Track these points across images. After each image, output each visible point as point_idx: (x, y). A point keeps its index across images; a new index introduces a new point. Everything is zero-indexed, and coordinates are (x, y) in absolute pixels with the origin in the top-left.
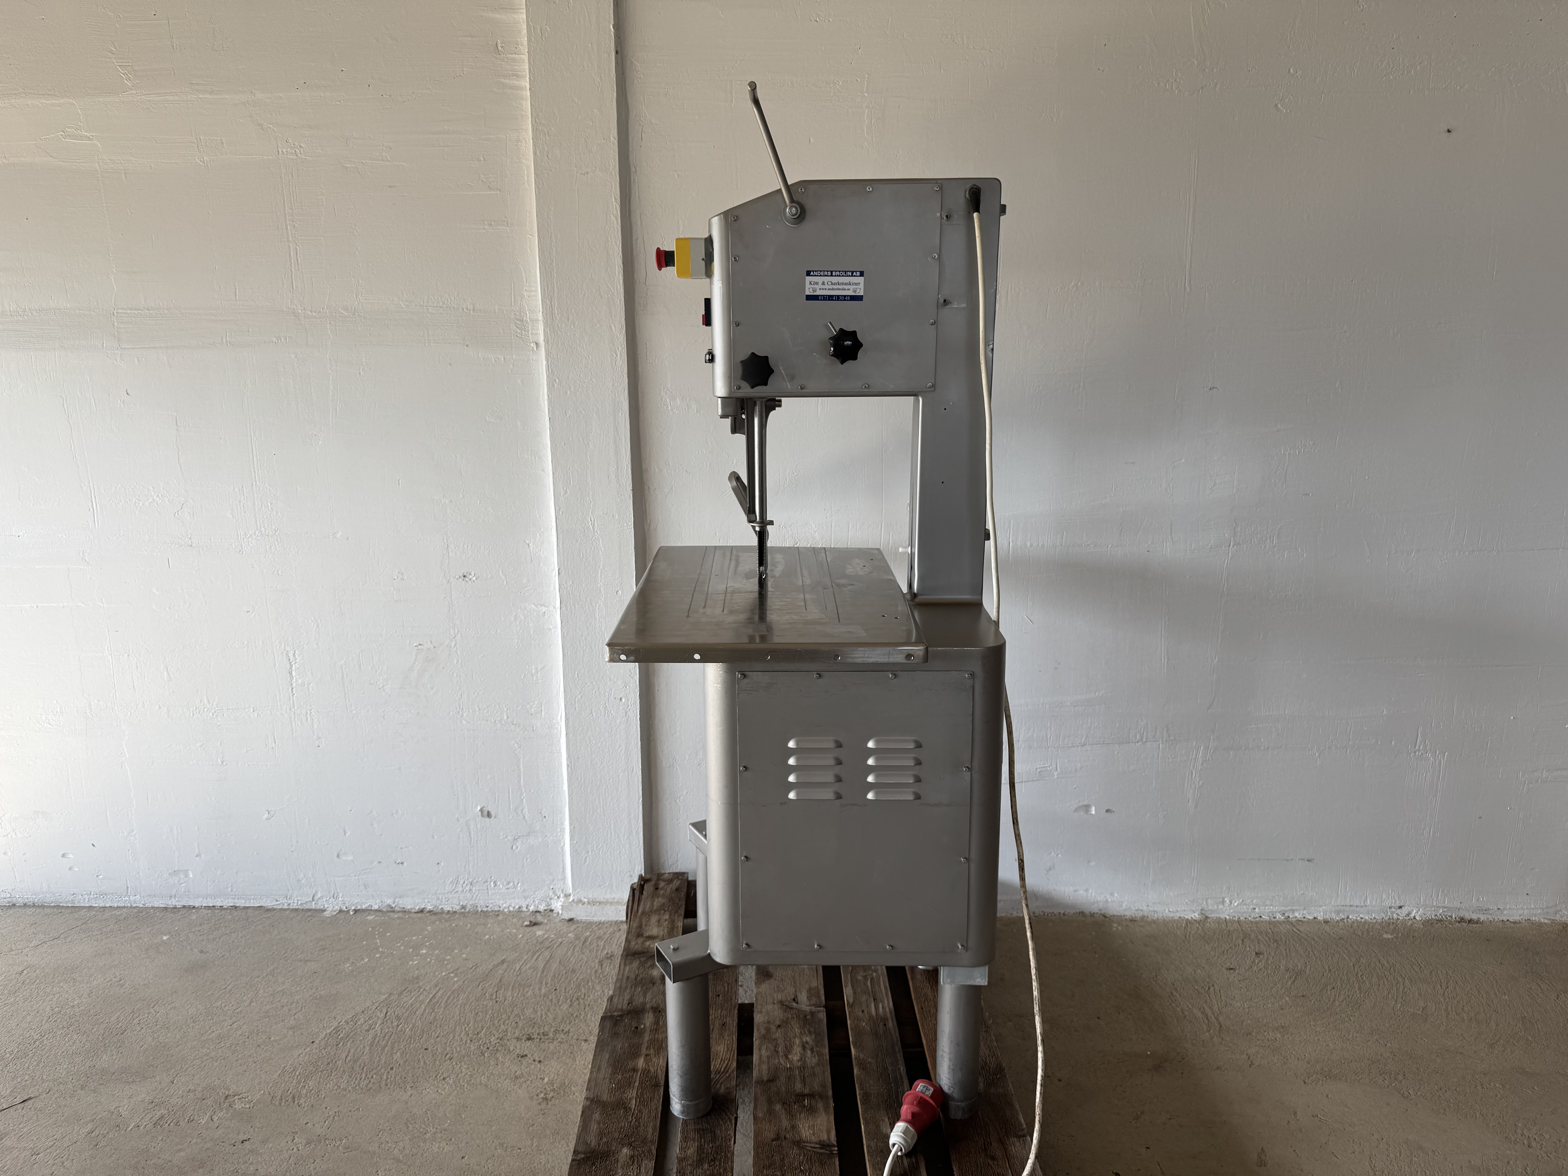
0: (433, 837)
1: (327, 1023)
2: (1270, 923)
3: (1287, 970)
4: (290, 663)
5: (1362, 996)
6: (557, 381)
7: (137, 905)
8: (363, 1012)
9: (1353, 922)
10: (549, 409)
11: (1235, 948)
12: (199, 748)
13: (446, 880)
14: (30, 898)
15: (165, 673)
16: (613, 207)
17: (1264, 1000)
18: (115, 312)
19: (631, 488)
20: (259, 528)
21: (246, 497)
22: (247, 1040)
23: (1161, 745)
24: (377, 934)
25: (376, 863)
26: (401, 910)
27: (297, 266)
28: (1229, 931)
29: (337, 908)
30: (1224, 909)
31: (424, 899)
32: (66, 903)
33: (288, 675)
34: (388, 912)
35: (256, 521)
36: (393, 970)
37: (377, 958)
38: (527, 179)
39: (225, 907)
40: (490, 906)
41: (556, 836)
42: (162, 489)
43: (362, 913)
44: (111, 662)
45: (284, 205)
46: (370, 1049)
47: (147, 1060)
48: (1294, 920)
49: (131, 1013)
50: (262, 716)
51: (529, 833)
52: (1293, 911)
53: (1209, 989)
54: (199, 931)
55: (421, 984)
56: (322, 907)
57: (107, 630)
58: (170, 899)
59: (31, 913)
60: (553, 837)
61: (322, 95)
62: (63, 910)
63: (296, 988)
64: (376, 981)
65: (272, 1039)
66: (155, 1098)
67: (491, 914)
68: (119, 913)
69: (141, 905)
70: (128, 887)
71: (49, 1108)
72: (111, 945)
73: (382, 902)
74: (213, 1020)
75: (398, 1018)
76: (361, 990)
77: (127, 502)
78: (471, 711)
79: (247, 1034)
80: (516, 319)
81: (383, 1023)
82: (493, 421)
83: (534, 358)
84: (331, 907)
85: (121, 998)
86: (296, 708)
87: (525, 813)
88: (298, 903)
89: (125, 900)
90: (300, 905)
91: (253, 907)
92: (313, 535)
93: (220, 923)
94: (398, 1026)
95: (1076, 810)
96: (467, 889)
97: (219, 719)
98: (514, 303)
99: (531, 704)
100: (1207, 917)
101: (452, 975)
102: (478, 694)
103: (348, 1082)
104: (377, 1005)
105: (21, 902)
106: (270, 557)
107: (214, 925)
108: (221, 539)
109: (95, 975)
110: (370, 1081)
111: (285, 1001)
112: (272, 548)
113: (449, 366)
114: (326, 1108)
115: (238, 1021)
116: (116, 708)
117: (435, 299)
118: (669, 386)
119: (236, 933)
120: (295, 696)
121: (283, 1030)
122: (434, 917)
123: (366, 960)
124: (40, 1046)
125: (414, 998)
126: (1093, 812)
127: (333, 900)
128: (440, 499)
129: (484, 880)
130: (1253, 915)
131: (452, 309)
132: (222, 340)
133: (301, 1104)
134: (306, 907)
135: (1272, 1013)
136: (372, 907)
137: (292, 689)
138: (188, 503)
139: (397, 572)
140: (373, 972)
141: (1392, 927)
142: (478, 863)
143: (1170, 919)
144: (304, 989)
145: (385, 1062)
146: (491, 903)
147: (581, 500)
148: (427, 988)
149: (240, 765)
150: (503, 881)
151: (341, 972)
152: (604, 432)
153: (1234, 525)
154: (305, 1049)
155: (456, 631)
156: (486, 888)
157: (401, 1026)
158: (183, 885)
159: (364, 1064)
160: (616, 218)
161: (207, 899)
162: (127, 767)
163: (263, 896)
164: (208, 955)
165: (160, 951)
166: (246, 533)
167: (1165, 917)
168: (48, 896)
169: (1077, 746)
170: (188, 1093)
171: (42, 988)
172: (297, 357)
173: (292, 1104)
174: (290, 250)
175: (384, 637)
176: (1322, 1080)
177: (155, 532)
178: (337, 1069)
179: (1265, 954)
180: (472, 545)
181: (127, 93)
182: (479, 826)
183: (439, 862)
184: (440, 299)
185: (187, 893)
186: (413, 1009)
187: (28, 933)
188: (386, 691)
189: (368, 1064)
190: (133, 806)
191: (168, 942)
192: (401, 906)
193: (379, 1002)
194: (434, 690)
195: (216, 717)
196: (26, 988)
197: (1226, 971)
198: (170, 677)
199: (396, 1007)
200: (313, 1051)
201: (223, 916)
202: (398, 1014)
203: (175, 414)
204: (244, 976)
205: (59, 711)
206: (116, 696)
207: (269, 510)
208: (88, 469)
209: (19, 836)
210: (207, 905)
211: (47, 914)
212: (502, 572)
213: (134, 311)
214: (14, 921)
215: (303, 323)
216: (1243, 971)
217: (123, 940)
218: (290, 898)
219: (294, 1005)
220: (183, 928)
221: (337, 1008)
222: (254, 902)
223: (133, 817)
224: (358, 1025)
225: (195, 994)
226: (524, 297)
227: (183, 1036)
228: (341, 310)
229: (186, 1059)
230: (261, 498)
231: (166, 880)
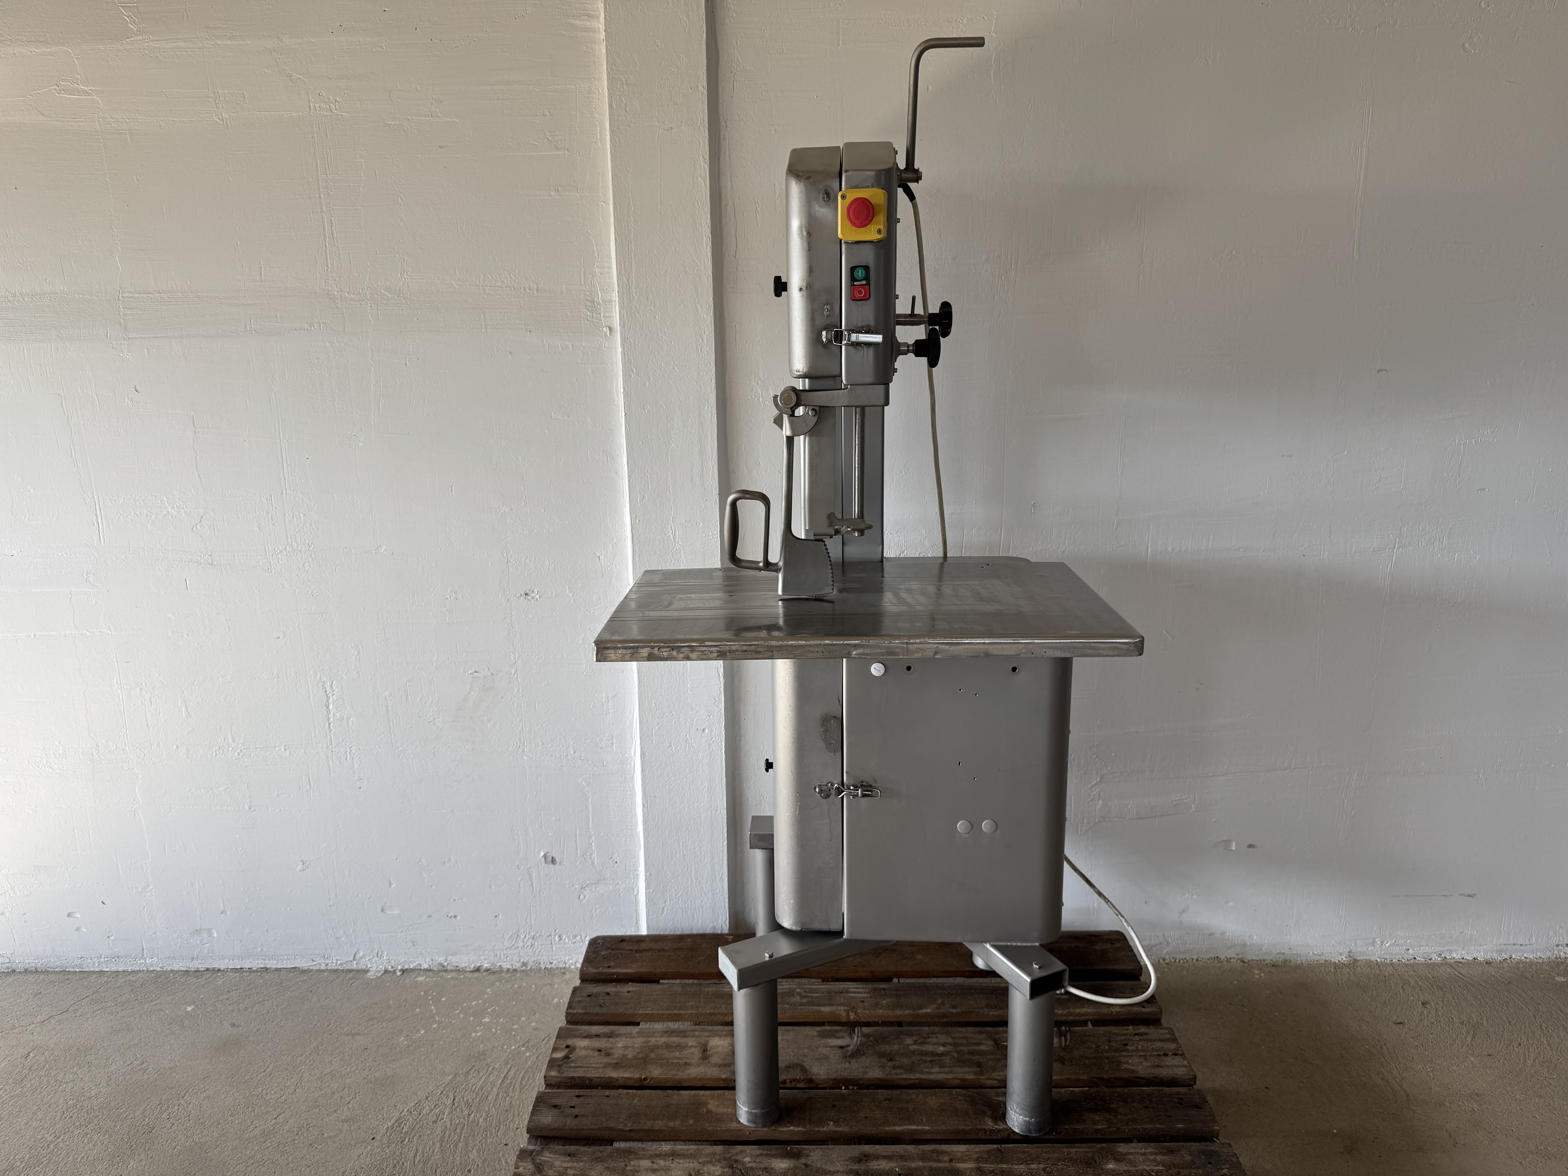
0: (491, 887)
1: (387, 1113)
2: (1427, 965)
3: (1462, 1023)
4: (327, 695)
5: (1554, 1053)
6: (634, 371)
7: (154, 968)
8: (427, 1099)
9: (1518, 963)
10: (624, 403)
11: (1397, 997)
12: (223, 793)
13: (505, 935)
14: (32, 962)
15: (184, 709)
16: (701, 168)
17: (1446, 1061)
18: (120, 296)
19: (718, 492)
20: (290, 543)
21: (276, 509)
22: (296, 1137)
23: (1311, 772)
24: (431, 999)
25: (425, 917)
26: (454, 968)
27: (332, 240)
28: (1385, 977)
29: (382, 967)
30: (1375, 951)
31: (480, 956)
32: (73, 967)
33: (325, 708)
34: (439, 971)
35: (287, 535)
36: (454, 1044)
37: (434, 1029)
38: (600, 136)
39: (255, 969)
40: (555, 962)
41: (629, 883)
42: (177, 500)
43: (410, 974)
44: (121, 698)
45: (317, 170)
46: (441, 1146)
47: (183, 1167)
48: (1452, 961)
49: (158, 1105)
50: (294, 755)
51: (598, 881)
52: (1451, 952)
53: (1381, 1048)
54: (227, 999)
55: (489, 1061)
56: (364, 967)
57: (115, 661)
58: (192, 961)
59: (34, 980)
60: (626, 884)
61: (361, 39)
62: (70, 977)
63: (346, 1069)
64: (437, 1058)
65: (326, 1135)
67: (556, 972)
68: (135, 978)
69: (158, 969)
70: (143, 949)
72: (129, 1019)
73: (432, 960)
74: (254, 1112)
75: (468, 1105)
76: (420, 1070)
77: (137, 515)
78: (533, 745)
79: (295, 1129)
80: (586, 300)
81: (452, 1112)
82: (559, 417)
83: (607, 345)
84: (375, 966)
85: (146, 1086)
86: (333, 745)
87: (594, 858)
88: (337, 963)
89: (141, 963)
90: (339, 965)
91: (286, 968)
92: (353, 550)
93: (251, 989)
94: (469, 1115)
95: (1215, 846)
96: (528, 944)
97: (246, 760)
98: (584, 281)
99: (601, 736)
100: (1355, 960)
101: (523, 1049)
102: (541, 726)
104: (441, 1088)
105: (21, 967)
106: (303, 575)
107: (245, 991)
108: (247, 556)
109: (113, 1057)
111: (336, 1086)
112: (305, 565)
113: (509, 355)
115: (284, 1112)
116: (128, 750)
117: (492, 277)
118: (761, 375)
119: (271, 1001)
120: (332, 732)
121: (337, 1123)
122: (492, 977)
123: (422, 1032)
124: (56, 1150)
125: (483, 1080)
126: (1234, 848)
127: (377, 959)
128: (499, 507)
129: (548, 934)
130: (1406, 956)
131: (513, 289)
132: (246, 327)
134: (347, 967)
135: (1461, 1077)
136: (421, 965)
137: (329, 724)
138: (208, 516)
139: (449, 591)
140: (432, 1046)
141: (1562, 968)
142: (540, 915)
143: (1316, 963)
144: (356, 1070)
145: (461, 1163)
146: (556, 959)
147: (660, 507)
148: (497, 1066)
149: (270, 810)
150: (569, 934)
151: (395, 1048)
152: (687, 429)
153: (1400, 525)
154: (365, 1148)
155: (517, 656)
156: (550, 942)
157: (473, 1115)
158: (207, 945)
159: (437, 1166)
160: (705, 181)
161: (233, 960)
162: (141, 816)
163: (298, 955)
164: (241, 1028)
165: (185, 1025)
166: (275, 549)
167: (1309, 960)
168: (52, 960)
169: (1219, 775)
171: (52, 1075)
172: (332, 346)
174: (323, 222)
175: (434, 664)
176: (1541, 1162)
177: (170, 548)
178: (405, 1173)
179: (1432, 1004)
180: (535, 560)
181: (132, 39)
182: (542, 874)
183: (497, 915)
184: (498, 277)
185: (211, 954)
186: (484, 1093)
187: (32, 1006)
188: (437, 725)
189: (441, 1166)
190: (149, 858)
191: (193, 1014)
192: (454, 964)
193: (444, 1085)
194: (492, 723)
195: (243, 757)
196: (34, 1075)
197: (1394, 1026)
198: (189, 713)
199: (464, 1092)
200: (375, 1150)
201: (253, 980)
202: (467, 1100)
203: (192, 413)
204: (284, 1054)
205: (61, 753)
206: (127, 735)
207: (301, 522)
208: (92, 477)
209: (18, 894)
210: (233, 967)
211: (52, 982)
212: (569, 588)
213: (142, 295)
214: (15, 991)
215: (339, 306)
216: (1414, 1025)
217: (141, 1013)
218: (327, 958)
219: (346, 1090)
220: (209, 996)
221: (397, 1094)
222: (287, 963)
223: (149, 870)
224: (424, 1115)
225: (230, 1079)
226: (596, 274)
227: (221, 1134)
228: (383, 291)
229: (227, 1164)
230: (293, 509)
231: (186, 940)
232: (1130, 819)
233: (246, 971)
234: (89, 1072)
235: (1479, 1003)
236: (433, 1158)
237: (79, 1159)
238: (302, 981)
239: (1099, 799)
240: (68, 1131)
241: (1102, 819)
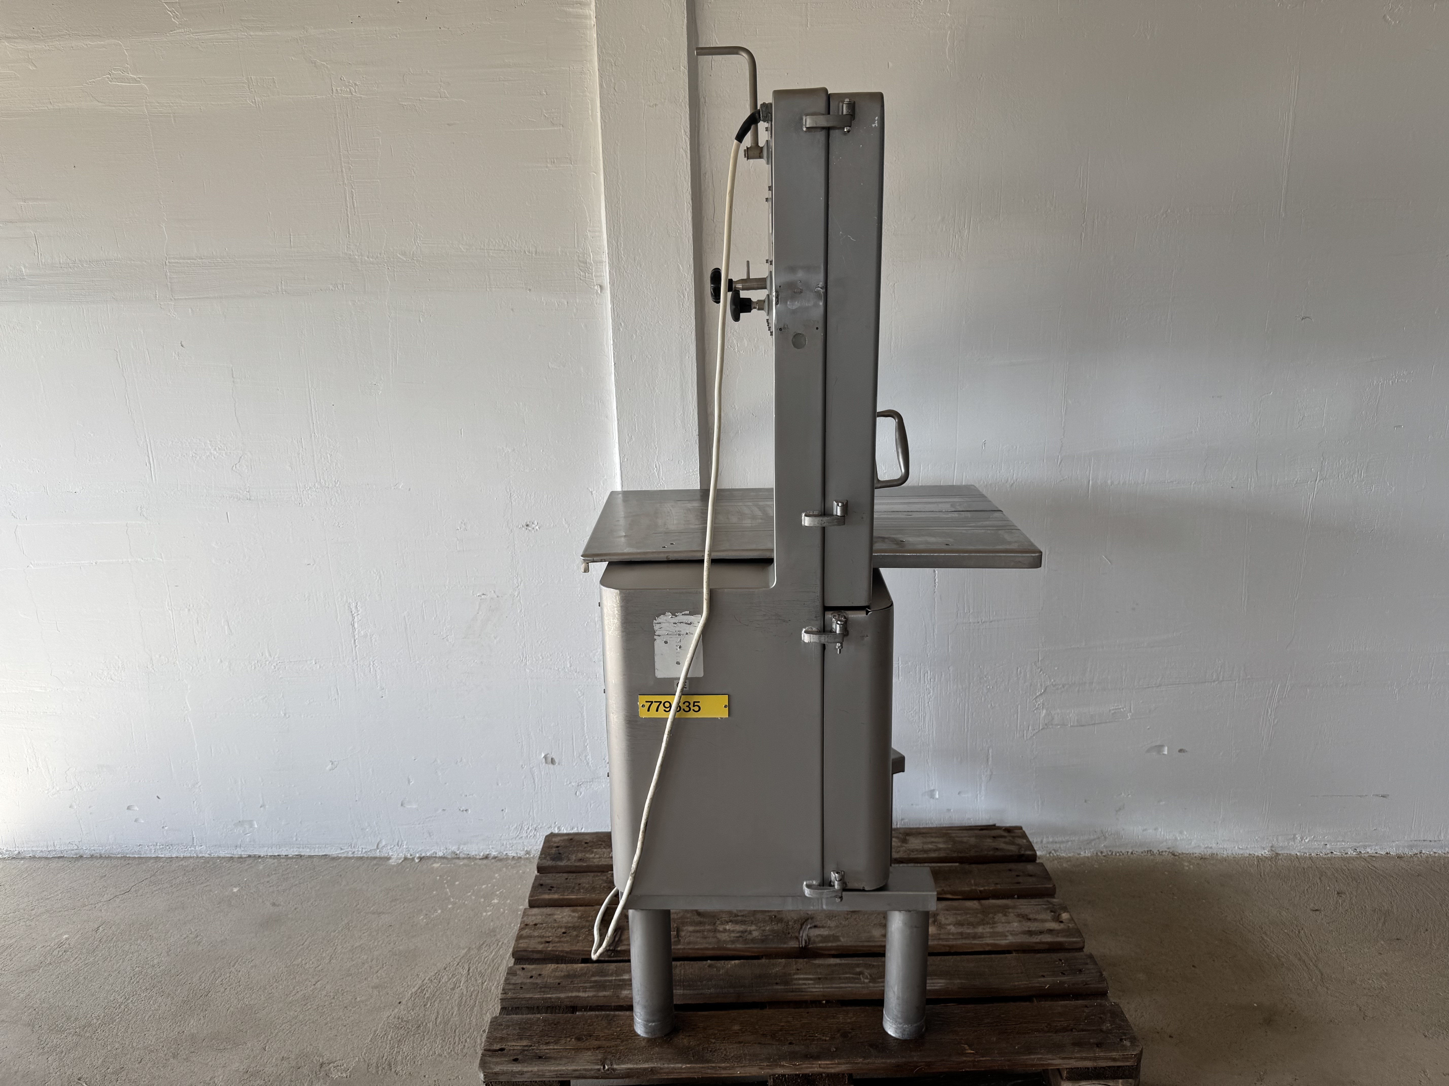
0: (498, 784)
1: (410, 981)
2: (1343, 859)
3: (1374, 911)
4: (352, 615)
6: (623, 325)
7: (203, 855)
8: (445, 969)
9: (1427, 857)
10: (614, 354)
11: (1315, 888)
12: (261, 701)
13: (510, 826)
14: (97, 849)
15: (226, 627)
16: (683, 141)
17: (1358, 943)
18: (167, 261)
19: (697, 433)
20: (319, 480)
21: (305, 449)
22: (333, 1001)
23: (1237, 684)
24: (446, 883)
25: (440, 810)
26: (466, 856)
27: (353, 210)
28: (1304, 869)
29: (402, 855)
30: (1295, 846)
31: (489, 845)
32: (133, 854)
33: (351, 626)
34: (453, 859)
35: (316, 473)
36: (468, 922)
37: (450, 909)
38: (591, 113)
39: (291, 856)
42: (219, 443)
43: (427, 861)
44: (171, 617)
45: (339, 147)
46: (459, 1009)
47: (236, 1025)
48: (1366, 855)
49: (212, 972)
50: (324, 668)
51: (593, 779)
52: (1365, 847)
53: (1299, 932)
54: (268, 882)
55: (499, 936)
56: (386, 855)
57: (166, 585)
58: (236, 849)
59: (99, 865)
61: (377, 28)
62: (130, 862)
63: (374, 943)
64: (453, 935)
65: (358, 999)
66: (249, 1067)
68: (187, 863)
69: (207, 855)
70: (193, 838)
71: (143, 1080)
72: (183, 899)
73: (446, 849)
74: (295, 979)
75: (482, 975)
76: (439, 944)
77: (184, 456)
78: (534, 659)
79: (331, 994)
80: (579, 261)
81: (467, 981)
82: (556, 367)
83: (598, 301)
84: (396, 855)
85: (200, 957)
86: (358, 659)
87: (589, 759)
88: (362, 851)
89: (192, 850)
90: (365, 853)
91: (318, 856)
92: (374, 487)
93: (288, 873)
94: (483, 983)
95: (1148, 751)
96: (531, 834)
97: (281, 672)
98: (578, 243)
99: (594, 652)
100: (1277, 854)
102: (541, 642)
103: (442, 1047)
104: (458, 960)
105: (87, 853)
106: (331, 509)
107: (282, 875)
108: (280, 492)
109: (171, 931)
110: (464, 1046)
111: (365, 957)
112: (332, 500)
113: (511, 312)
114: (425, 1076)
115: (321, 980)
116: (178, 663)
117: (496, 242)
119: (305, 884)
120: (357, 647)
121: (368, 989)
122: (499, 864)
123: (439, 911)
124: (126, 1010)
125: (493, 953)
126: (1166, 753)
127: (398, 848)
128: (503, 448)
129: (549, 826)
130: (1324, 851)
131: (514, 252)
132: (277, 288)
133: (399, 1072)
134: (371, 855)
135: (1371, 958)
136: (436, 853)
137: (355, 641)
138: (246, 456)
139: (460, 523)
140: (448, 924)
142: (542, 810)
143: (1240, 856)
144: (382, 944)
145: (477, 1025)
147: (646, 447)
148: (505, 942)
149: (302, 716)
150: (567, 826)
151: (416, 925)
152: (670, 376)
153: (1322, 459)
154: (393, 1011)
155: (519, 580)
158: (248, 835)
159: (456, 1026)
160: (686, 152)
161: (272, 848)
162: (190, 721)
163: (328, 844)
164: (281, 907)
165: (232, 904)
166: (305, 485)
167: (1234, 854)
168: (114, 847)
169: (1153, 687)
170: (282, 1061)
171: (120, 945)
172: (354, 304)
173: (389, 1072)
174: (345, 193)
175: (447, 587)
177: (213, 485)
178: (428, 1032)
179: (1347, 893)
180: (535, 494)
181: (175, 32)
182: (543, 773)
183: (504, 808)
184: (501, 241)
185: (252, 843)
186: (495, 965)
187: (99, 887)
188: (449, 641)
189: (459, 1026)
190: (197, 759)
191: (239, 894)
192: (465, 853)
193: (460, 958)
194: (498, 639)
195: (278, 669)
196: (104, 946)
197: (1311, 913)
198: (231, 631)
199: (477, 963)
200: (402, 1012)
201: (289, 866)
202: (480, 971)
203: (231, 365)
204: (319, 930)
205: (120, 666)
206: (177, 651)
207: (328, 462)
208: (144, 423)
209: (85, 790)
210: (272, 854)
211: (115, 866)
212: (565, 520)
213: (186, 261)
214: (84, 874)
215: (360, 269)
216: (1329, 912)
217: (193, 893)
218: (354, 847)
219: (374, 962)
220: (252, 879)
221: (419, 965)
222: (318, 851)
223: (197, 769)
224: (443, 983)
225: (273, 950)
226: (588, 237)
227: (268, 997)
228: (399, 255)
229: (274, 1023)
230: (320, 450)
231: (231, 830)
232: (1071, 726)
233: (283, 858)
234: (151, 944)
235: (1390, 892)
236: (452, 1019)
237: (147, 1017)
238: (333, 867)
239: (1043, 708)
240: (136, 994)
241: (1046, 727)
